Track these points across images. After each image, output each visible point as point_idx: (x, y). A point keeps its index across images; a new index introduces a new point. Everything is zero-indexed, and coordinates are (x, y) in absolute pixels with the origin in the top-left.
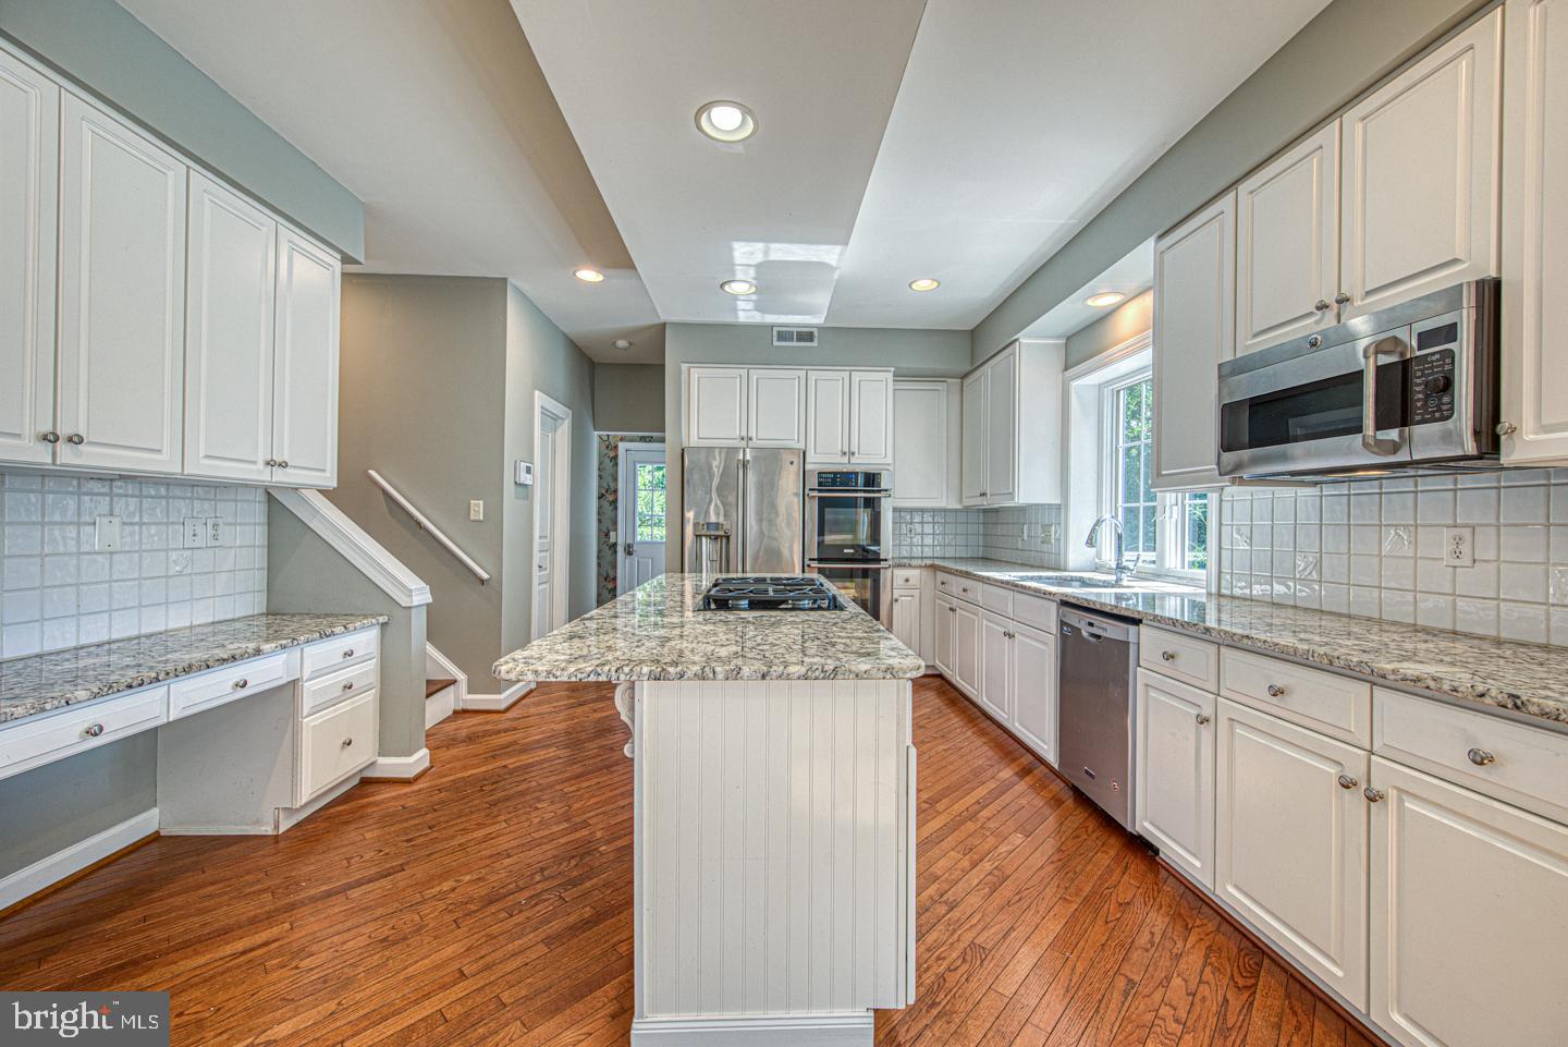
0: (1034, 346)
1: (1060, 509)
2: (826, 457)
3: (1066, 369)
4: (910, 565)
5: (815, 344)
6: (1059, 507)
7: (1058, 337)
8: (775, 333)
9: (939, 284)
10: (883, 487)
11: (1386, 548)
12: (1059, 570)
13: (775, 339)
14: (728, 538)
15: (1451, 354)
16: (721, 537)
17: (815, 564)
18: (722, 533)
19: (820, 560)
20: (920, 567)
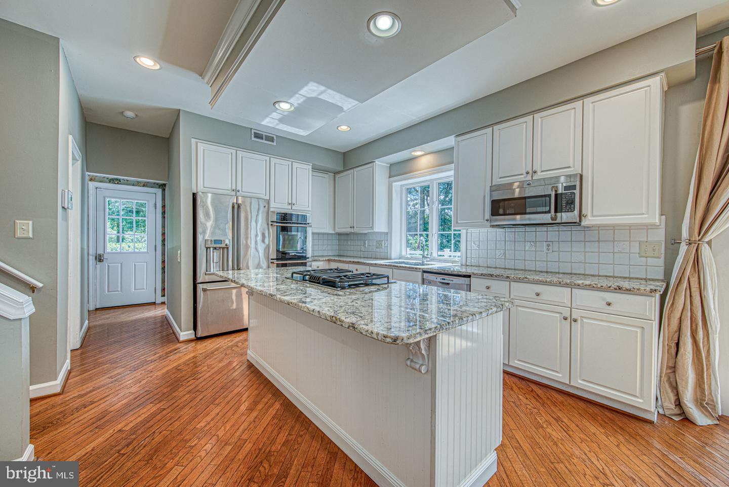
0: (380, 165)
1: (388, 234)
2: (280, 205)
3: (390, 177)
4: (319, 260)
5: (275, 144)
6: (387, 234)
7: (387, 163)
8: (253, 133)
9: (351, 129)
10: (308, 222)
11: (527, 248)
12: (387, 259)
13: (253, 136)
14: (228, 248)
15: (574, 193)
16: (223, 248)
17: (275, 262)
18: (223, 245)
19: (277, 259)
20: (324, 260)
